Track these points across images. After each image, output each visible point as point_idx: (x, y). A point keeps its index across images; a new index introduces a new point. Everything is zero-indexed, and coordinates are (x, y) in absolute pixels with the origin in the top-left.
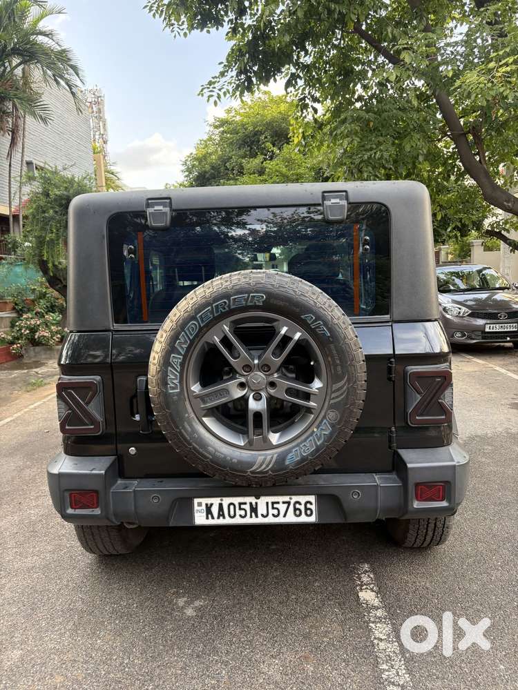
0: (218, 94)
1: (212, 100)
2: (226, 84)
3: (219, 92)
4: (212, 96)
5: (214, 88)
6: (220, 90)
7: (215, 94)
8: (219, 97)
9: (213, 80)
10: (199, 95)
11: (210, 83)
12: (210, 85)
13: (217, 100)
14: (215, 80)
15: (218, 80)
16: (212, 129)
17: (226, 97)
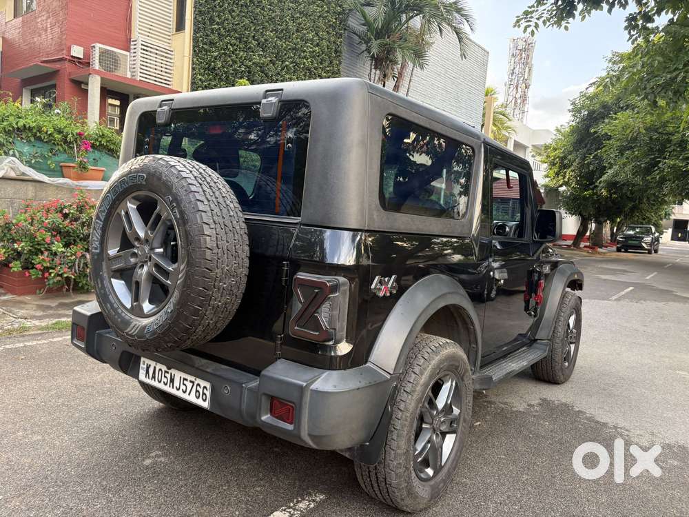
0: (536, 23)
1: (529, 30)
2: (545, 12)
3: (537, 21)
4: (530, 26)
5: (532, 17)
6: (538, 19)
7: (533, 24)
8: (537, 26)
9: (530, 10)
10: (514, 26)
11: (526, 13)
12: (527, 15)
13: (535, 30)
14: (533, 9)
15: (536, 9)
16: (610, 65)
17: (547, 26)
